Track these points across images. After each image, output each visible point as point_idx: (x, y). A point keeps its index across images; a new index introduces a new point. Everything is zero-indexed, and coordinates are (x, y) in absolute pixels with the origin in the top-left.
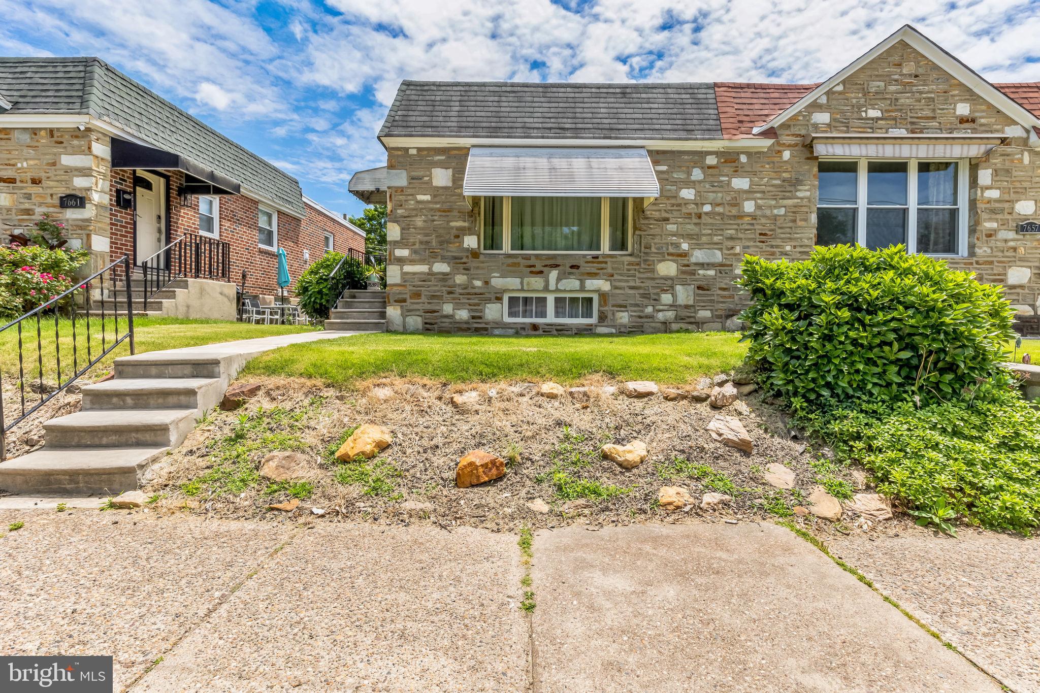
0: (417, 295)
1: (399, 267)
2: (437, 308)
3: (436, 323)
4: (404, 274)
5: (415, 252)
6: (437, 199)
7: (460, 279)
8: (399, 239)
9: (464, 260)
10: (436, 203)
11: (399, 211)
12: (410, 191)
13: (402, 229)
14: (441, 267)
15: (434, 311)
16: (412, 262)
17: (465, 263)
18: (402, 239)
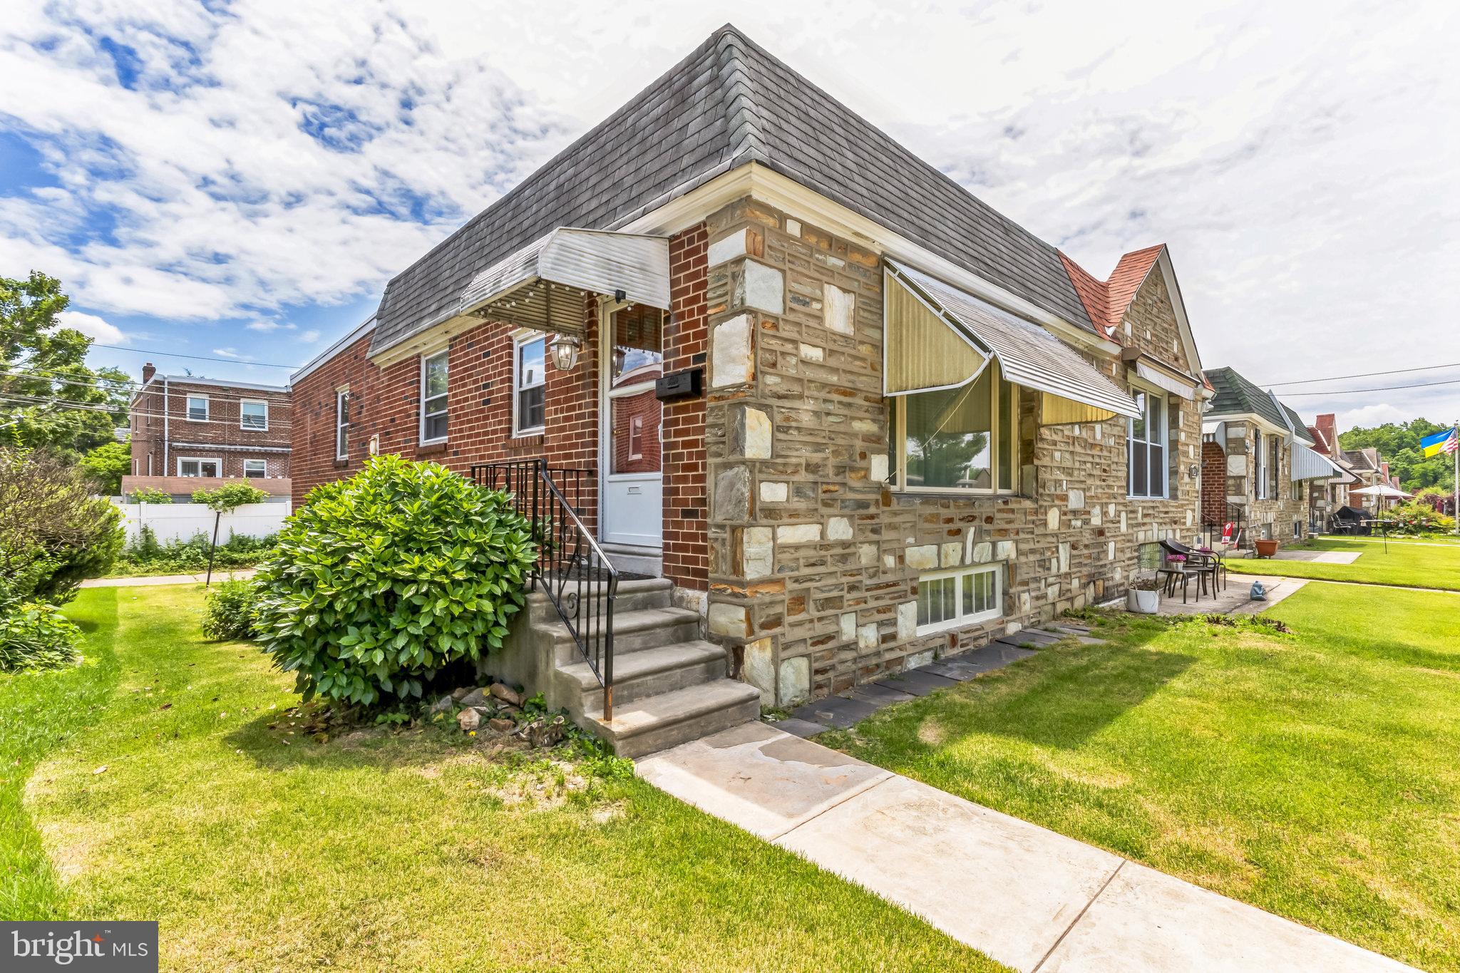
0: (799, 602)
1: (768, 531)
2: (831, 629)
3: (833, 667)
4: (778, 549)
5: (798, 491)
6: (832, 362)
7: (866, 554)
8: (767, 455)
9: (872, 510)
10: (834, 370)
11: (770, 380)
12: (787, 331)
13: (777, 429)
14: (840, 529)
15: (830, 638)
16: (794, 516)
17: (872, 517)
18: (775, 455)
